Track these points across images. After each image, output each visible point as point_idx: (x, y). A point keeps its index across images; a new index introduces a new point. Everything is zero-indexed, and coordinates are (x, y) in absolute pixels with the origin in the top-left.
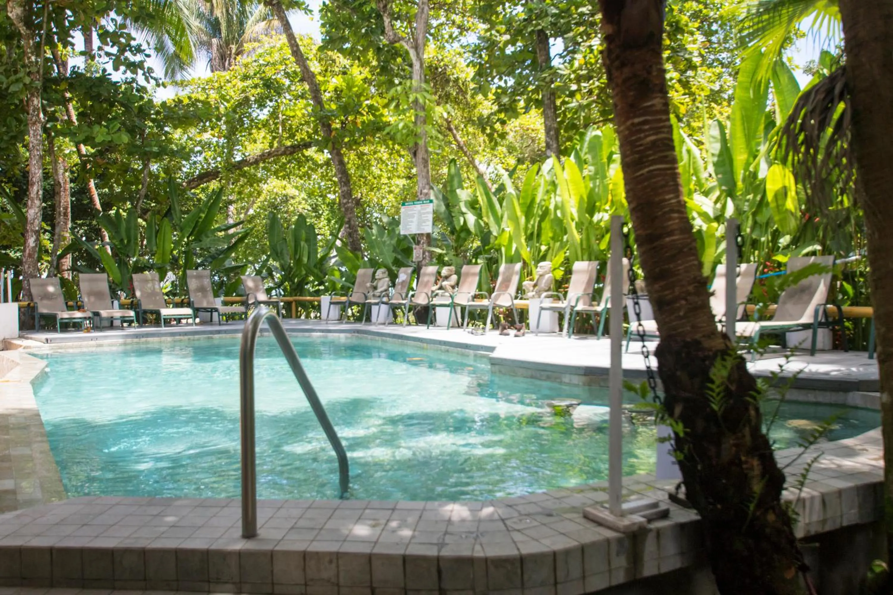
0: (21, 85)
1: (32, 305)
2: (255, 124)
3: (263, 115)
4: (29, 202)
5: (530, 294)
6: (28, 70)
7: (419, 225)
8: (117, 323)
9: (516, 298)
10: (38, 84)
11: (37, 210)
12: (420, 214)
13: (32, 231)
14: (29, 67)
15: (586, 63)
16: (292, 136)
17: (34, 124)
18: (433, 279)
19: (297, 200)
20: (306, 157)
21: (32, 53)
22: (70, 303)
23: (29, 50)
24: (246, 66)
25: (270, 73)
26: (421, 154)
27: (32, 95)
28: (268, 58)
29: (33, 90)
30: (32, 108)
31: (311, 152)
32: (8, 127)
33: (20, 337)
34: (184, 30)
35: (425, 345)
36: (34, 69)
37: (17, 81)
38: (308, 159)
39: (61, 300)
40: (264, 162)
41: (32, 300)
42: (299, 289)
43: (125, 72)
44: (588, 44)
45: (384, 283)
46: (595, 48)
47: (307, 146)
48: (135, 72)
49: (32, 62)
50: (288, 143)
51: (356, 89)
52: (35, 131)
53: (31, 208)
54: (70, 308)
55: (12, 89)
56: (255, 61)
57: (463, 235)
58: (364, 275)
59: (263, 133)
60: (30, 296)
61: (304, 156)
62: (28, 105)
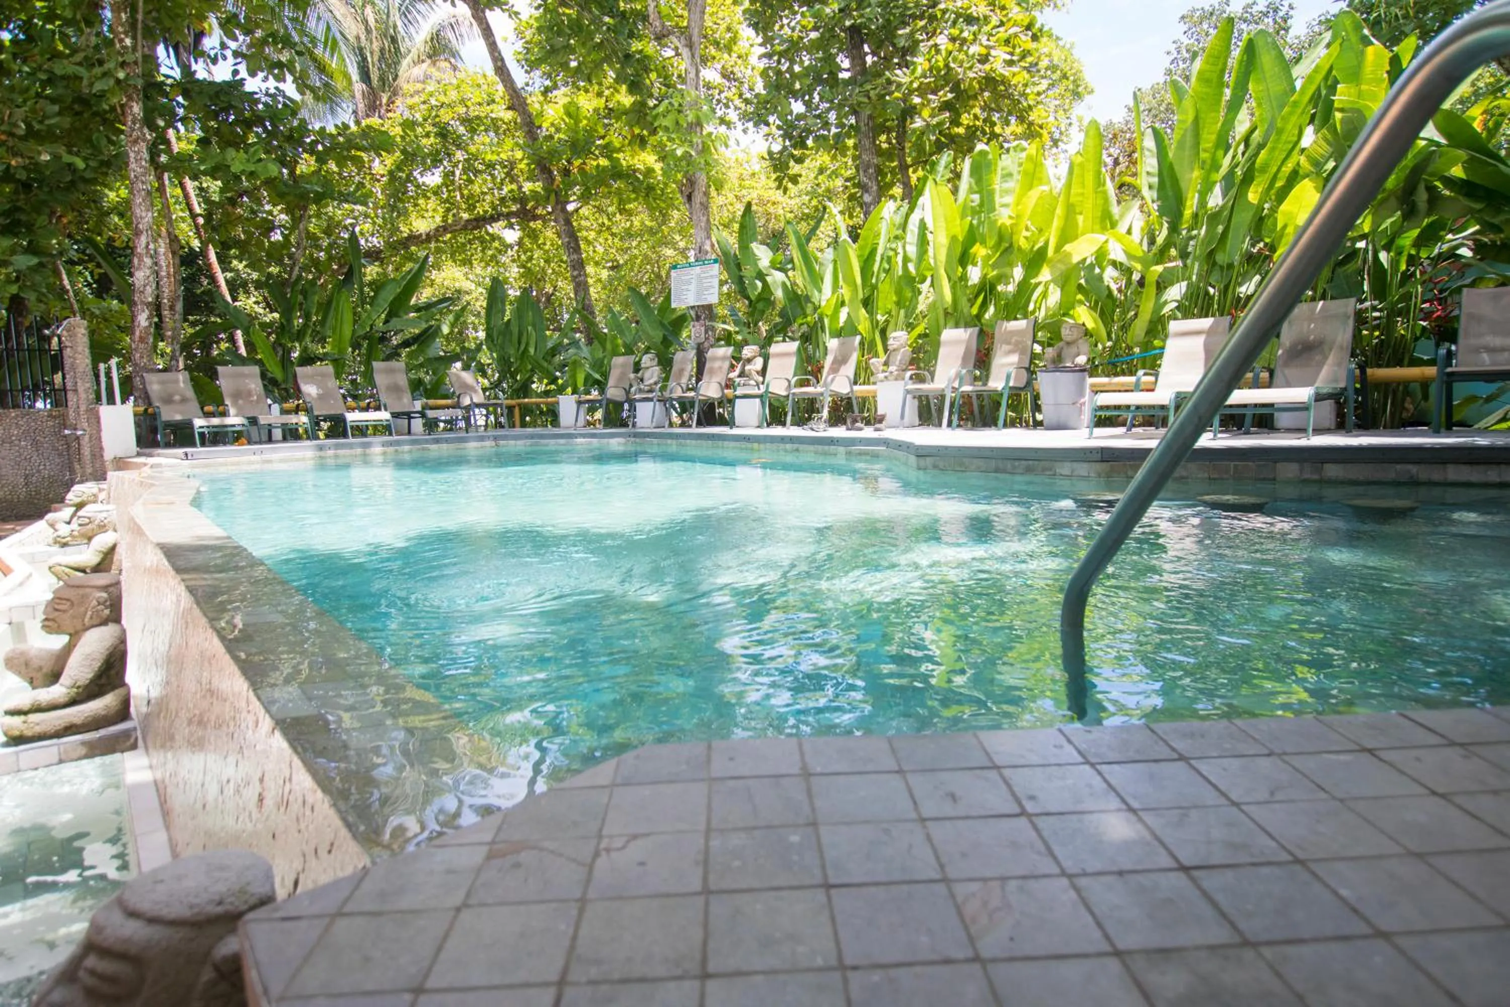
0: (112, 82)
1: (150, 410)
2: (423, 192)
3: (433, 179)
4: (136, 261)
5: (881, 376)
6: (120, 59)
7: (699, 294)
8: (277, 433)
9: (855, 383)
10: (140, 83)
11: (148, 272)
12: (700, 279)
13: (143, 303)
14: (122, 55)
15: (931, 70)
16: (471, 208)
17: (135, 142)
18: (727, 364)
19: (474, 295)
20: (491, 235)
21: (126, 33)
22: (209, 408)
23: (120, 29)
24: (411, 108)
25: (446, 116)
26: (698, 198)
27: (130, 98)
28: (442, 98)
29: (131, 91)
30: (130, 118)
31: (496, 228)
32: (93, 146)
33: (139, 455)
34: (335, 42)
35: (756, 445)
36: (130, 58)
37: (105, 74)
38: (494, 238)
39: (194, 405)
40: (437, 241)
41: (150, 404)
42: (524, 390)
43: (266, 79)
44: (931, 42)
45: (652, 373)
46: (942, 47)
47: (493, 219)
48: (280, 79)
49: (126, 47)
50: (465, 216)
51: (585, 122)
52: (138, 153)
53: (139, 269)
54: (208, 415)
55: (98, 87)
56: (424, 103)
57: (760, 306)
58: (623, 365)
59: (432, 203)
60: (146, 398)
61: (488, 233)
62: (123, 114)
